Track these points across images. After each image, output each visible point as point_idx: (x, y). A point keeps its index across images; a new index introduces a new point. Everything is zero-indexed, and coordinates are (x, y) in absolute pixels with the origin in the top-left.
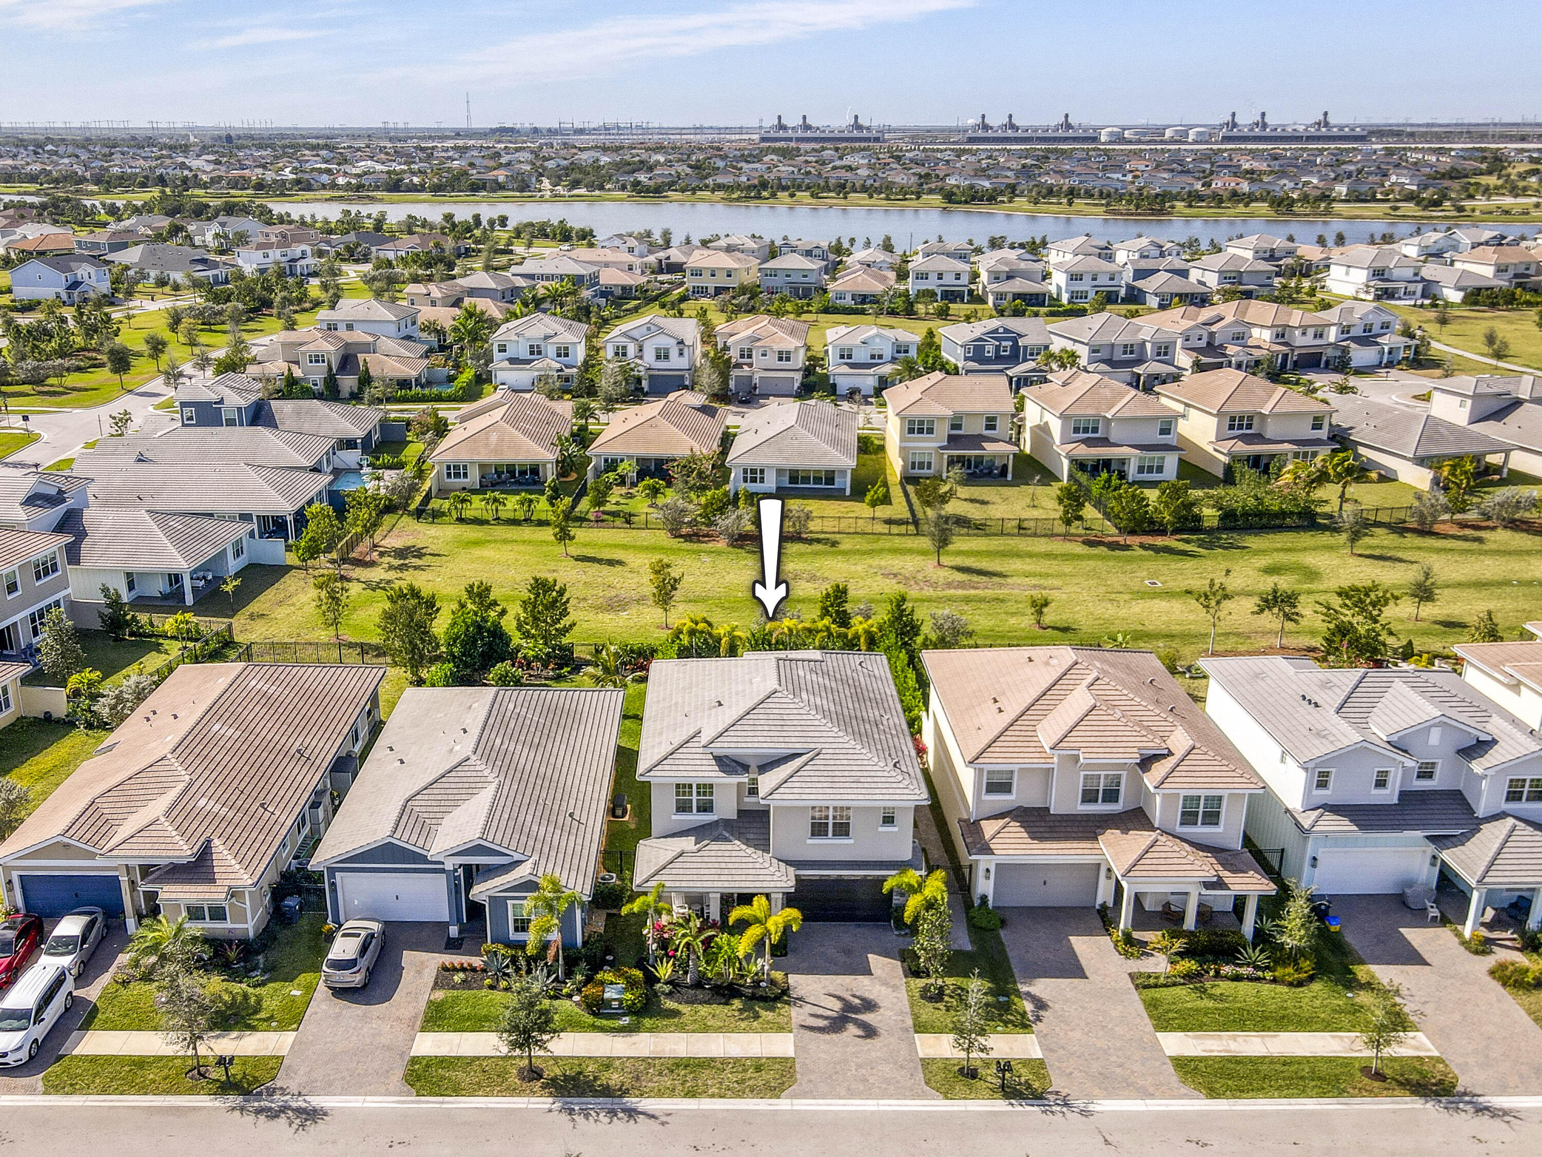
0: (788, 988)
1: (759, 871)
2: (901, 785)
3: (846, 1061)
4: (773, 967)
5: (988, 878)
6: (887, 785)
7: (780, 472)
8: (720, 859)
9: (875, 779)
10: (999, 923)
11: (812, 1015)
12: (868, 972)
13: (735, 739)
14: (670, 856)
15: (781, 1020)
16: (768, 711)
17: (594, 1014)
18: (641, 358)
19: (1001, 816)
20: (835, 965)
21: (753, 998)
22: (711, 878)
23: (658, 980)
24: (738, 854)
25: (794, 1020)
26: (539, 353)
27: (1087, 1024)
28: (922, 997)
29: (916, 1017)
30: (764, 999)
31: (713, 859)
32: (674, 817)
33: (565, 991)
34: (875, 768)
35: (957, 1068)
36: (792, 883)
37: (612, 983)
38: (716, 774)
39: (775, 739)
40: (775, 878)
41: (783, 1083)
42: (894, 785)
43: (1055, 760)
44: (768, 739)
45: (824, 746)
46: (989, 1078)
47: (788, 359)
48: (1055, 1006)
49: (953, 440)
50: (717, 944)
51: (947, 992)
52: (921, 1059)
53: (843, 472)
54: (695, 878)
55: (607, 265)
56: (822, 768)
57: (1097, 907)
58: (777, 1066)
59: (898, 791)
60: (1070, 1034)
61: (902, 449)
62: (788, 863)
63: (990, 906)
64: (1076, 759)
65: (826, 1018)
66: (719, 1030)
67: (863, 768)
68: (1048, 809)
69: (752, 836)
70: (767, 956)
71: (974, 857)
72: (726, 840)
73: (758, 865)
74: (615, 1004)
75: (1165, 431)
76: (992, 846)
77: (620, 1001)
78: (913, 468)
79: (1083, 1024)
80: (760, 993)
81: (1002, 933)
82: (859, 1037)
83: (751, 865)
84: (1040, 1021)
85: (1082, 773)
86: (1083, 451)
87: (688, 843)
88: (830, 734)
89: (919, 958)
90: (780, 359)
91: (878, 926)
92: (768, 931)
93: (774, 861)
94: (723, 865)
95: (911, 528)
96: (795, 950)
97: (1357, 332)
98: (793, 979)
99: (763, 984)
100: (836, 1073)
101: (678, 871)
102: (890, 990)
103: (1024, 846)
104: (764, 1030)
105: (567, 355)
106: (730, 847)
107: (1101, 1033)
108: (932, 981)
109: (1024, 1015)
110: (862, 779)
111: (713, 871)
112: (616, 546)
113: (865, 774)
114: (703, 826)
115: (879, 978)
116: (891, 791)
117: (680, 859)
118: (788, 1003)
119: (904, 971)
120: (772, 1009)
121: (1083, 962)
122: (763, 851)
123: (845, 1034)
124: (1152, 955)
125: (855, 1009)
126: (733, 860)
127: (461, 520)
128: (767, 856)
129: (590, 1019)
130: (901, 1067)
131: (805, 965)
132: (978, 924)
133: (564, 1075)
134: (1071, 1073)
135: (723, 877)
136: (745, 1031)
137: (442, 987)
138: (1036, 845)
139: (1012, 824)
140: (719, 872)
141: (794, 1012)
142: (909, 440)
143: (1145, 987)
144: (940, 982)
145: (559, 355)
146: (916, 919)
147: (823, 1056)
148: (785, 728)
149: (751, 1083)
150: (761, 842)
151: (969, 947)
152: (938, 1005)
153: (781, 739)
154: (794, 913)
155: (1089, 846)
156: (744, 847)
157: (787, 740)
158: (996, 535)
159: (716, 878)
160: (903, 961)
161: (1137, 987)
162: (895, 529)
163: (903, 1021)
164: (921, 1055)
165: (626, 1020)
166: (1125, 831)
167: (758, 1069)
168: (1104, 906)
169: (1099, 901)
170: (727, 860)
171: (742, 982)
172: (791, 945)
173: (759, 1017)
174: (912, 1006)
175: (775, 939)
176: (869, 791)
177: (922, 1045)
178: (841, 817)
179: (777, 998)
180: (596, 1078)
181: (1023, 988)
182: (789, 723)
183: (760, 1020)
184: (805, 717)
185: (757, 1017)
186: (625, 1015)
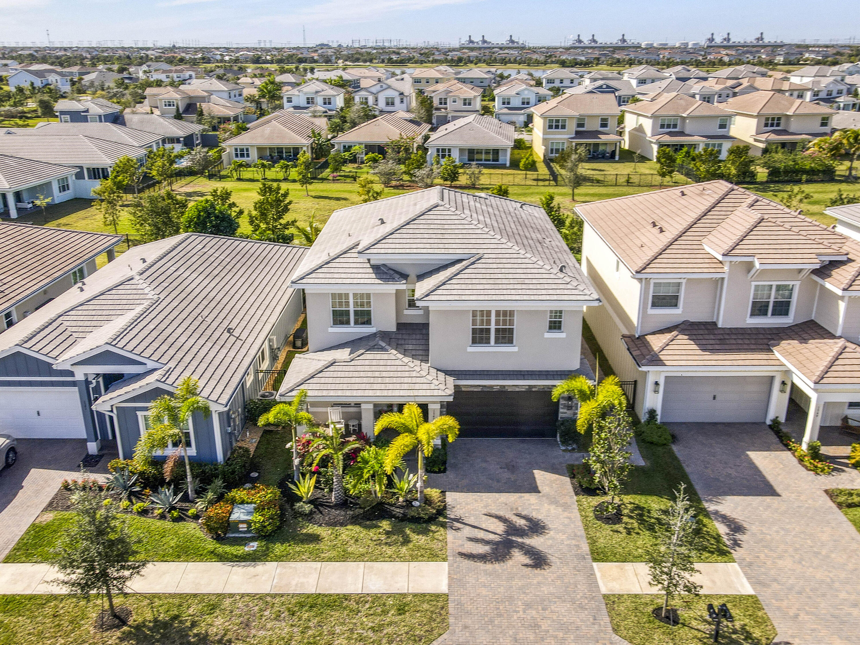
0: (445, 507)
1: (414, 380)
2: (569, 286)
3: (511, 599)
4: (427, 484)
5: (656, 391)
6: (554, 286)
7: (461, 150)
8: (374, 368)
9: (541, 281)
10: (670, 437)
11: (471, 539)
12: (534, 489)
13: (393, 246)
14: (320, 365)
15: (436, 546)
16: (429, 222)
17: (218, 539)
18: (377, 105)
19: (668, 330)
20: (498, 481)
21: (405, 519)
22: (363, 386)
23: (299, 499)
24: (393, 363)
25: (449, 545)
26: (313, 103)
27: (796, 550)
28: (597, 518)
29: (592, 541)
30: (416, 520)
31: (367, 368)
32: (331, 330)
33: (192, 511)
34: (540, 271)
35: (650, 609)
36: (451, 391)
37: (243, 502)
38: (373, 281)
39: (435, 246)
40: (433, 386)
41: (432, 630)
42: (561, 286)
43: (726, 268)
44: (428, 246)
45: (486, 251)
46: (694, 623)
47: (470, 104)
48: (753, 528)
49: (579, 134)
50: (363, 458)
51: (626, 512)
52: (606, 597)
53: (505, 150)
54: (345, 387)
55: (365, 78)
56: (483, 271)
57: (768, 422)
58: (426, 606)
59: (566, 292)
60: (780, 563)
61: (544, 140)
62: (448, 373)
63: (659, 421)
64: (750, 266)
65: (487, 542)
66: (360, 558)
67: (528, 271)
68: (715, 324)
69: (410, 347)
70: (421, 471)
71: (644, 369)
72: (383, 349)
73: (414, 374)
74: (243, 527)
75: (723, 126)
76: (662, 358)
77: (248, 523)
78: (552, 153)
79: (791, 550)
80: (412, 513)
81: (675, 448)
82: (526, 565)
83: (407, 374)
84: (739, 546)
85: (754, 284)
86: (667, 139)
87: (344, 354)
88: (493, 241)
89: (595, 472)
90: (465, 104)
91: (543, 441)
92: (420, 442)
93: (433, 371)
94: (377, 374)
95: (552, 183)
96: (455, 466)
97: (823, 95)
98: (451, 497)
99: (416, 504)
100: (500, 615)
101: (327, 380)
102: (560, 509)
103: (696, 358)
104: (414, 558)
105: (330, 103)
106: (385, 356)
107: (816, 562)
108: (608, 498)
109: (718, 538)
110: (527, 281)
111: (365, 380)
112: (344, 191)
113: (530, 276)
114: (360, 339)
115: (547, 496)
116: (558, 292)
117: (331, 368)
118: (443, 525)
119: (574, 488)
120: (425, 532)
121: (770, 478)
122: (422, 361)
123: (510, 563)
124: (843, 471)
125: (520, 532)
126: (388, 368)
127: (239, 179)
128: (425, 366)
129: (211, 544)
130: (582, 607)
131: (465, 482)
132: (649, 439)
133: (156, 620)
134: (797, 616)
135: (375, 387)
136: (391, 559)
137: (55, 509)
138: (708, 356)
139: (680, 337)
140: (372, 380)
141: (450, 535)
142: (549, 133)
143: (850, 506)
144: (617, 500)
145: (325, 103)
146: (590, 428)
147: (484, 592)
148: (446, 236)
149: (389, 630)
150: (421, 352)
151: (642, 463)
152: (616, 527)
153: (441, 246)
154: (450, 421)
155: (765, 357)
156: (400, 356)
157: (447, 246)
158: (611, 186)
159: (368, 386)
160: (573, 476)
161: (840, 505)
162: (541, 183)
163: (577, 546)
164: (604, 590)
165: (254, 545)
166: (804, 340)
167: (401, 610)
168: (775, 422)
169: (771, 416)
170: (382, 368)
171: (393, 501)
172: (451, 460)
173: (409, 541)
174: (587, 528)
175: (427, 451)
176: (535, 292)
177: (603, 576)
178: (505, 323)
179: (432, 519)
180: (194, 624)
181: (711, 507)
182: (449, 231)
183: (411, 545)
184: (467, 227)
185: (406, 541)
186: (253, 539)
